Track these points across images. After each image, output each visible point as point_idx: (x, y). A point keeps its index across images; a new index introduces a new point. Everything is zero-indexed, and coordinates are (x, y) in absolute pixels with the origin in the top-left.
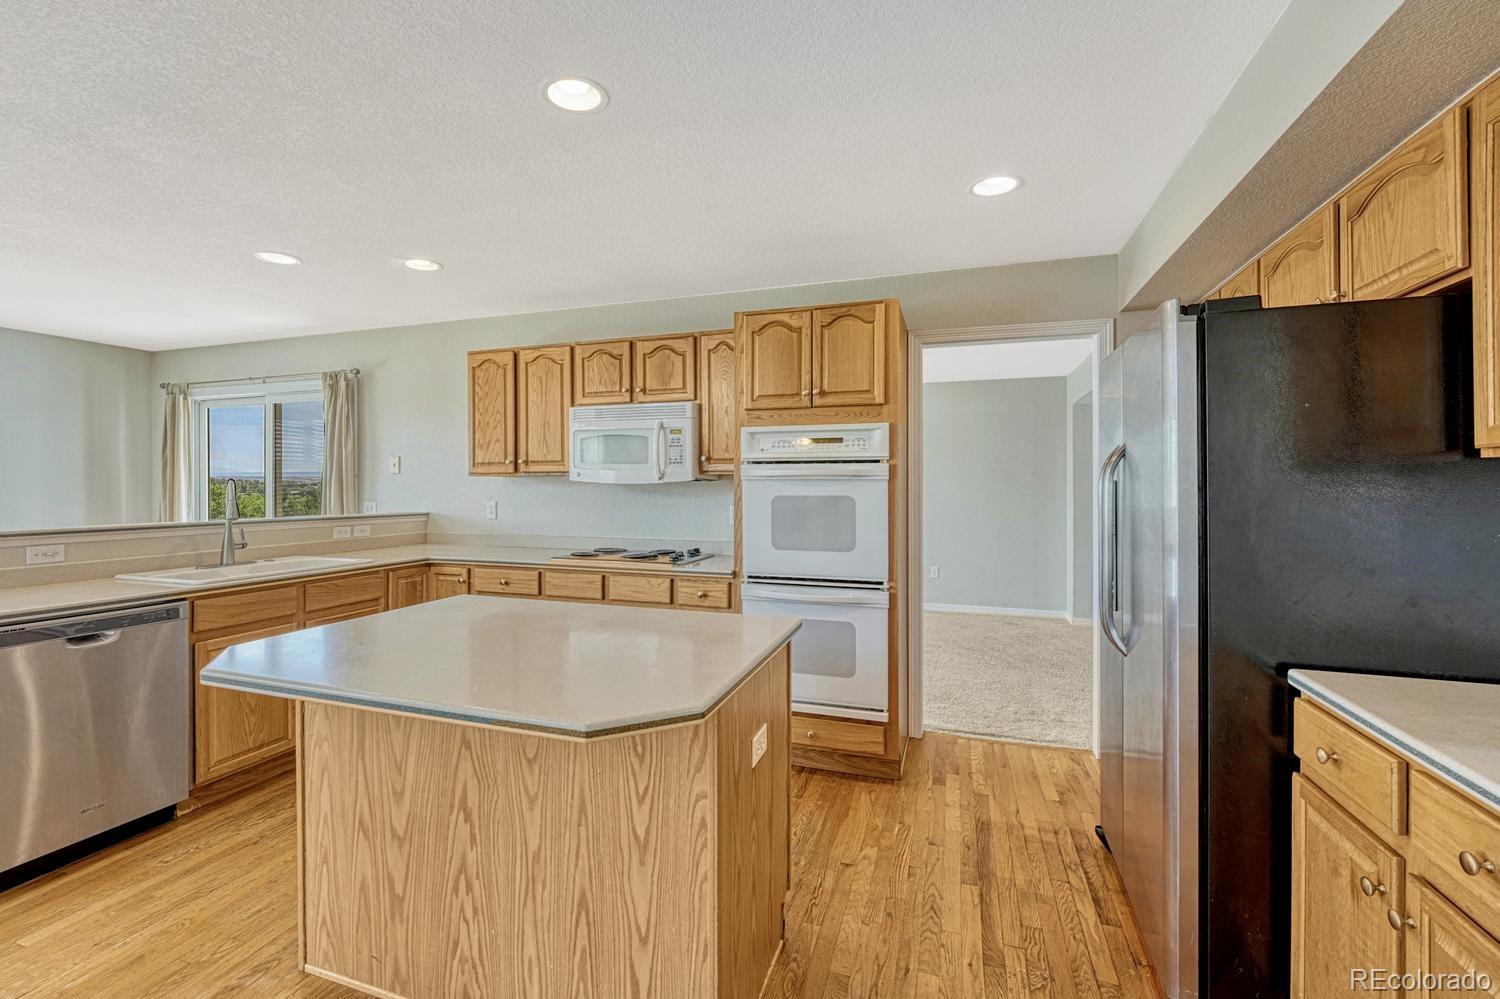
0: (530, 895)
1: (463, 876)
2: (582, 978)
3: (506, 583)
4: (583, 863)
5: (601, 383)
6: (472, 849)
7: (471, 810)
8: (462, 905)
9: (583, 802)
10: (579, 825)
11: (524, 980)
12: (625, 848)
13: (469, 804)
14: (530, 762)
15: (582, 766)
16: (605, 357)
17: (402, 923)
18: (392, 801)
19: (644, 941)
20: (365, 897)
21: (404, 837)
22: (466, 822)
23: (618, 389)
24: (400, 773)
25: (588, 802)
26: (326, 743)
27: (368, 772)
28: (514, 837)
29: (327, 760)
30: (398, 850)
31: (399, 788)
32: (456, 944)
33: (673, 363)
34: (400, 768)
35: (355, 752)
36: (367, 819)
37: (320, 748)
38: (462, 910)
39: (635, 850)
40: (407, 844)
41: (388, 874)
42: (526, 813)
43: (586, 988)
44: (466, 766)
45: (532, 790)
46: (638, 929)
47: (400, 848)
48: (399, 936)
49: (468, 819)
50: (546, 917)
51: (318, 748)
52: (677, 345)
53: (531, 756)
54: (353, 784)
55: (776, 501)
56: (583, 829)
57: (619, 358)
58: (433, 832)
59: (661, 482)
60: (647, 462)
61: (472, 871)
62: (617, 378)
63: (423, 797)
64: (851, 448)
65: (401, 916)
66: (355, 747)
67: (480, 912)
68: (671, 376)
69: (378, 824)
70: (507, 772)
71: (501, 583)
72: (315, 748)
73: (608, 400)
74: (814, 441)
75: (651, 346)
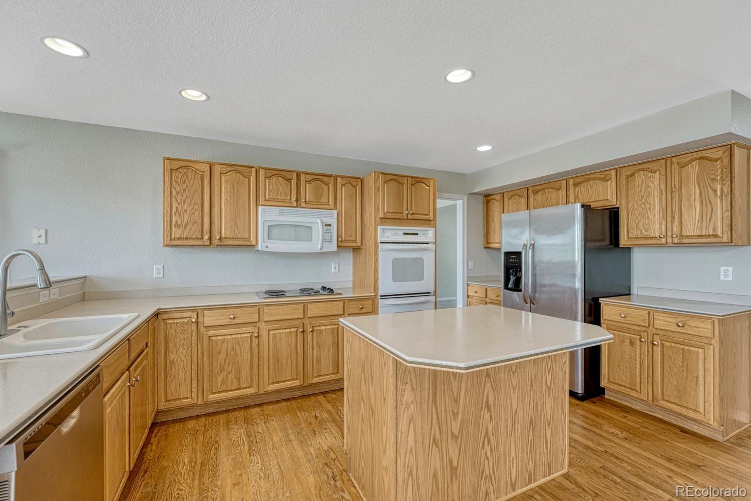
0: (513, 430)
1: (486, 438)
2: (531, 453)
3: (234, 318)
4: (532, 406)
5: (278, 194)
6: (490, 423)
7: (490, 405)
8: (486, 452)
9: (532, 381)
10: (530, 391)
11: (510, 469)
12: (544, 392)
13: (489, 403)
14: (513, 373)
15: (531, 368)
16: (280, 179)
17: (456, 480)
18: (452, 419)
19: (549, 425)
20: (436, 480)
21: (459, 435)
22: (488, 412)
23: (289, 198)
24: (456, 403)
25: (533, 381)
26: (412, 405)
27: (438, 410)
28: (508, 409)
29: (412, 415)
30: (455, 443)
31: (456, 411)
32: (483, 472)
33: (322, 189)
34: (456, 401)
35: (430, 403)
36: (438, 436)
37: (408, 410)
38: (486, 454)
39: (547, 391)
40: (459, 439)
41: (449, 459)
42: (512, 395)
43: (532, 456)
44: (488, 385)
45: (514, 384)
46: (547, 420)
47: (456, 442)
48: (455, 488)
49: (489, 410)
50: (519, 436)
51: (406, 410)
52: (325, 179)
53: (514, 370)
54: (430, 421)
55: (395, 260)
56: (532, 392)
57: (289, 180)
58: (473, 424)
59: (321, 251)
60: (311, 241)
61: (490, 433)
62: (288, 192)
63: (468, 410)
64: (422, 238)
65: (456, 477)
66: (431, 399)
67: (494, 450)
68: (321, 195)
69: (444, 436)
70: (505, 381)
71: (231, 318)
72: (404, 411)
73: (282, 204)
74: (405, 234)
75: (310, 177)
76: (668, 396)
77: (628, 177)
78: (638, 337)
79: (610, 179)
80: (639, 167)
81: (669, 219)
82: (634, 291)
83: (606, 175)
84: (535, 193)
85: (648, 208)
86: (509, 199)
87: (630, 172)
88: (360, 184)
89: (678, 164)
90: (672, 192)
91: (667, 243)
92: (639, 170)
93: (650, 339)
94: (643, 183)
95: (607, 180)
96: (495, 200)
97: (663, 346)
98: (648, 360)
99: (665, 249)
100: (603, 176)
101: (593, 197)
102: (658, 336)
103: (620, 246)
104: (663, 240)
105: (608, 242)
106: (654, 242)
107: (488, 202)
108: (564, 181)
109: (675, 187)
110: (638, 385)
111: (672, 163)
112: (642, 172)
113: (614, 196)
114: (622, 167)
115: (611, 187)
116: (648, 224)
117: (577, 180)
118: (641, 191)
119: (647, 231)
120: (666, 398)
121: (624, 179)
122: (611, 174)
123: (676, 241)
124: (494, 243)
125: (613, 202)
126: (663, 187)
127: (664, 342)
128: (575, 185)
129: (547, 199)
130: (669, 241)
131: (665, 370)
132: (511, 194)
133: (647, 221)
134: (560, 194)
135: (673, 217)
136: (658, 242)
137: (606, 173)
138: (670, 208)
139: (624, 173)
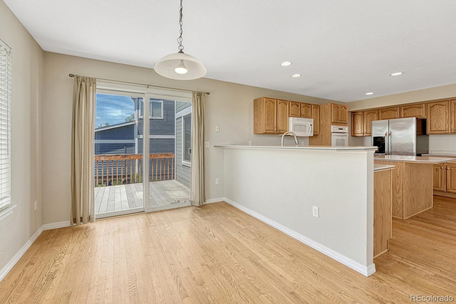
5: (295, 112)
23: (298, 113)
33: (308, 110)
52: (308, 106)
55: (337, 139)
57: (298, 106)
60: (305, 131)
62: (298, 111)
64: (344, 131)
68: (307, 112)
73: (294, 116)
74: (339, 129)
75: (304, 105)
76: (453, 188)
77: (431, 107)
78: (440, 167)
79: (422, 107)
80: (436, 103)
81: (450, 124)
82: (430, 152)
83: (420, 106)
84: (382, 112)
85: (440, 119)
86: (367, 114)
87: (432, 105)
88: (319, 108)
89: (454, 103)
90: (451, 113)
91: (448, 133)
92: (436, 105)
93: (445, 168)
94: (438, 109)
95: (421, 108)
96: (358, 114)
97: (451, 169)
98: (444, 176)
99: (448, 135)
100: (419, 106)
101: (414, 114)
102: (449, 166)
103: (427, 134)
104: (447, 132)
105: (421, 133)
106: (443, 132)
107: (354, 115)
108: (399, 108)
109: (452, 111)
110: (440, 185)
111: (451, 103)
112: (437, 105)
113: (424, 114)
114: (428, 103)
115: (423, 111)
116: (440, 125)
117: (405, 108)
118: (437, 113)
119: (439, 128)
120: (452, 188)
121: (429, 108)
122: (423, 106)
123: (453, 132)
124: (358, 134)
125: (424, 116)
126: (447, 111)
127: (452, 168)
128: (404, 109)
129: (389, 115)
130: (450, 131)
131: (452, 178)
132: (368, 112)
133: (440, 124)
134: (397, 113)
135: (451, 123)
136: (445, 132)
137: (420, 105)
138: (450, 119)
139: (429, 105)
